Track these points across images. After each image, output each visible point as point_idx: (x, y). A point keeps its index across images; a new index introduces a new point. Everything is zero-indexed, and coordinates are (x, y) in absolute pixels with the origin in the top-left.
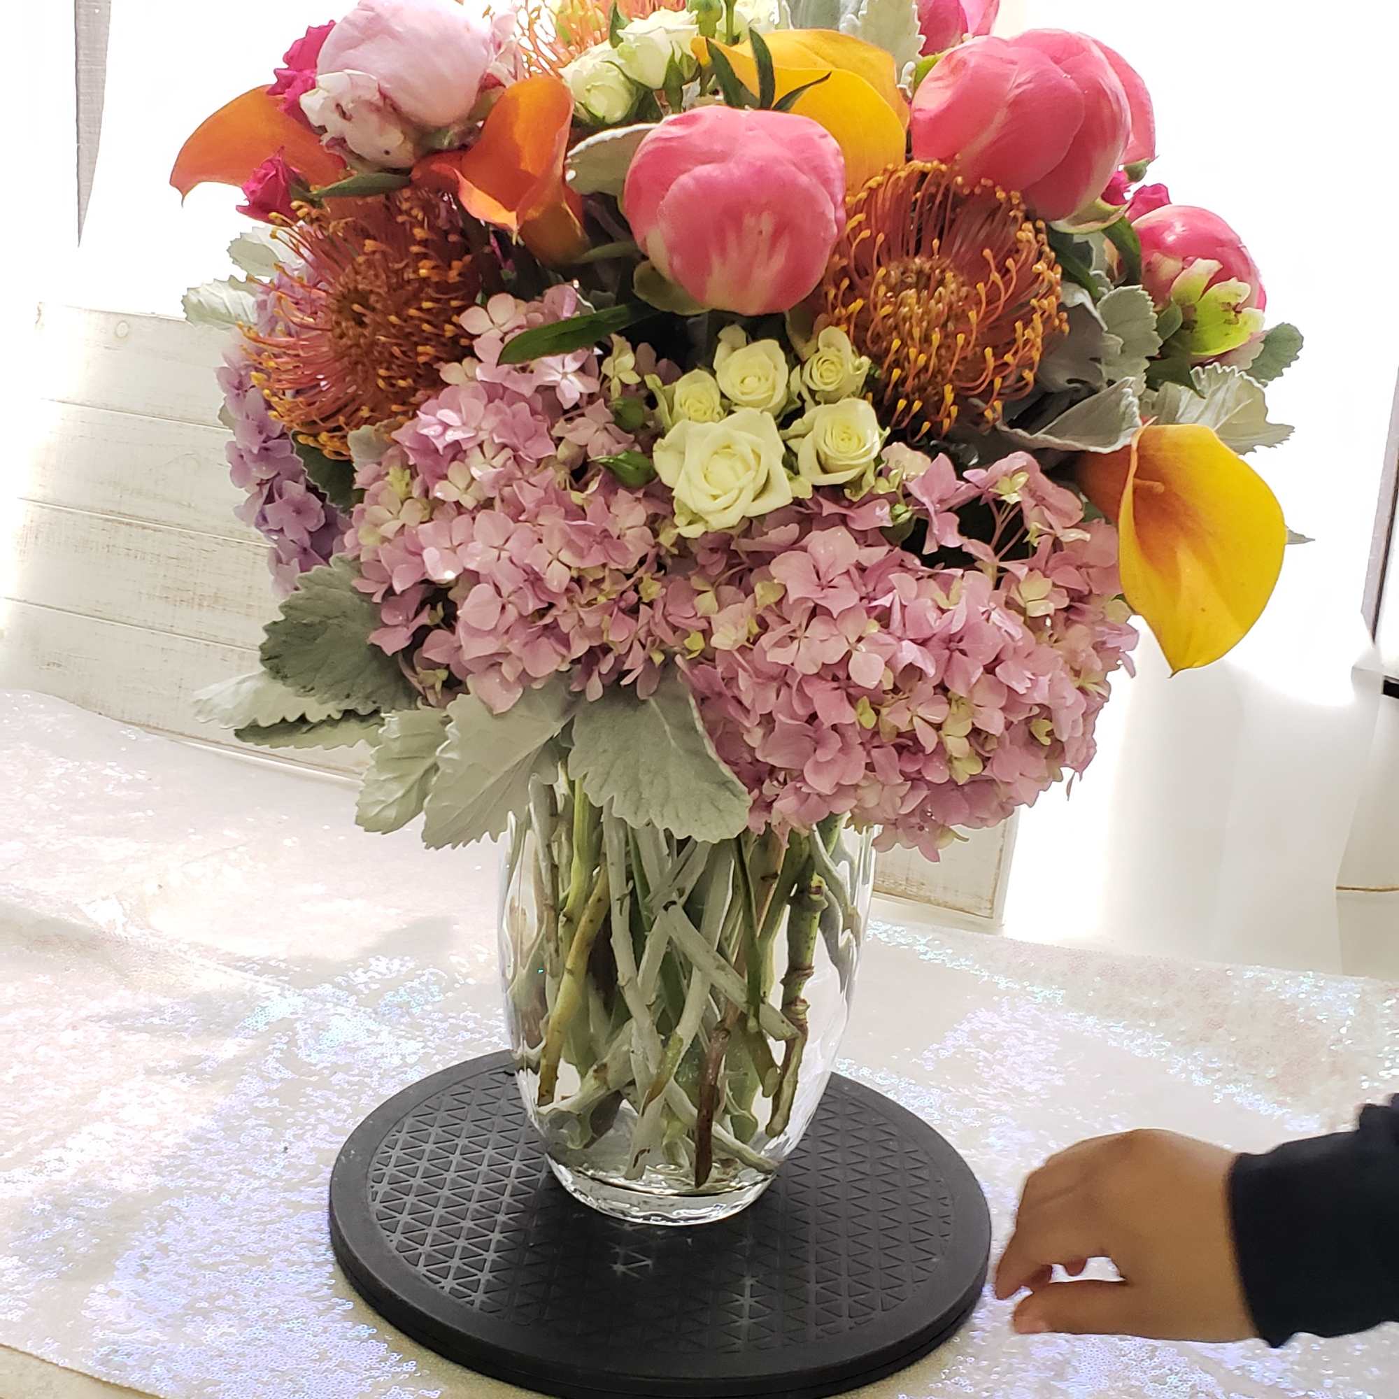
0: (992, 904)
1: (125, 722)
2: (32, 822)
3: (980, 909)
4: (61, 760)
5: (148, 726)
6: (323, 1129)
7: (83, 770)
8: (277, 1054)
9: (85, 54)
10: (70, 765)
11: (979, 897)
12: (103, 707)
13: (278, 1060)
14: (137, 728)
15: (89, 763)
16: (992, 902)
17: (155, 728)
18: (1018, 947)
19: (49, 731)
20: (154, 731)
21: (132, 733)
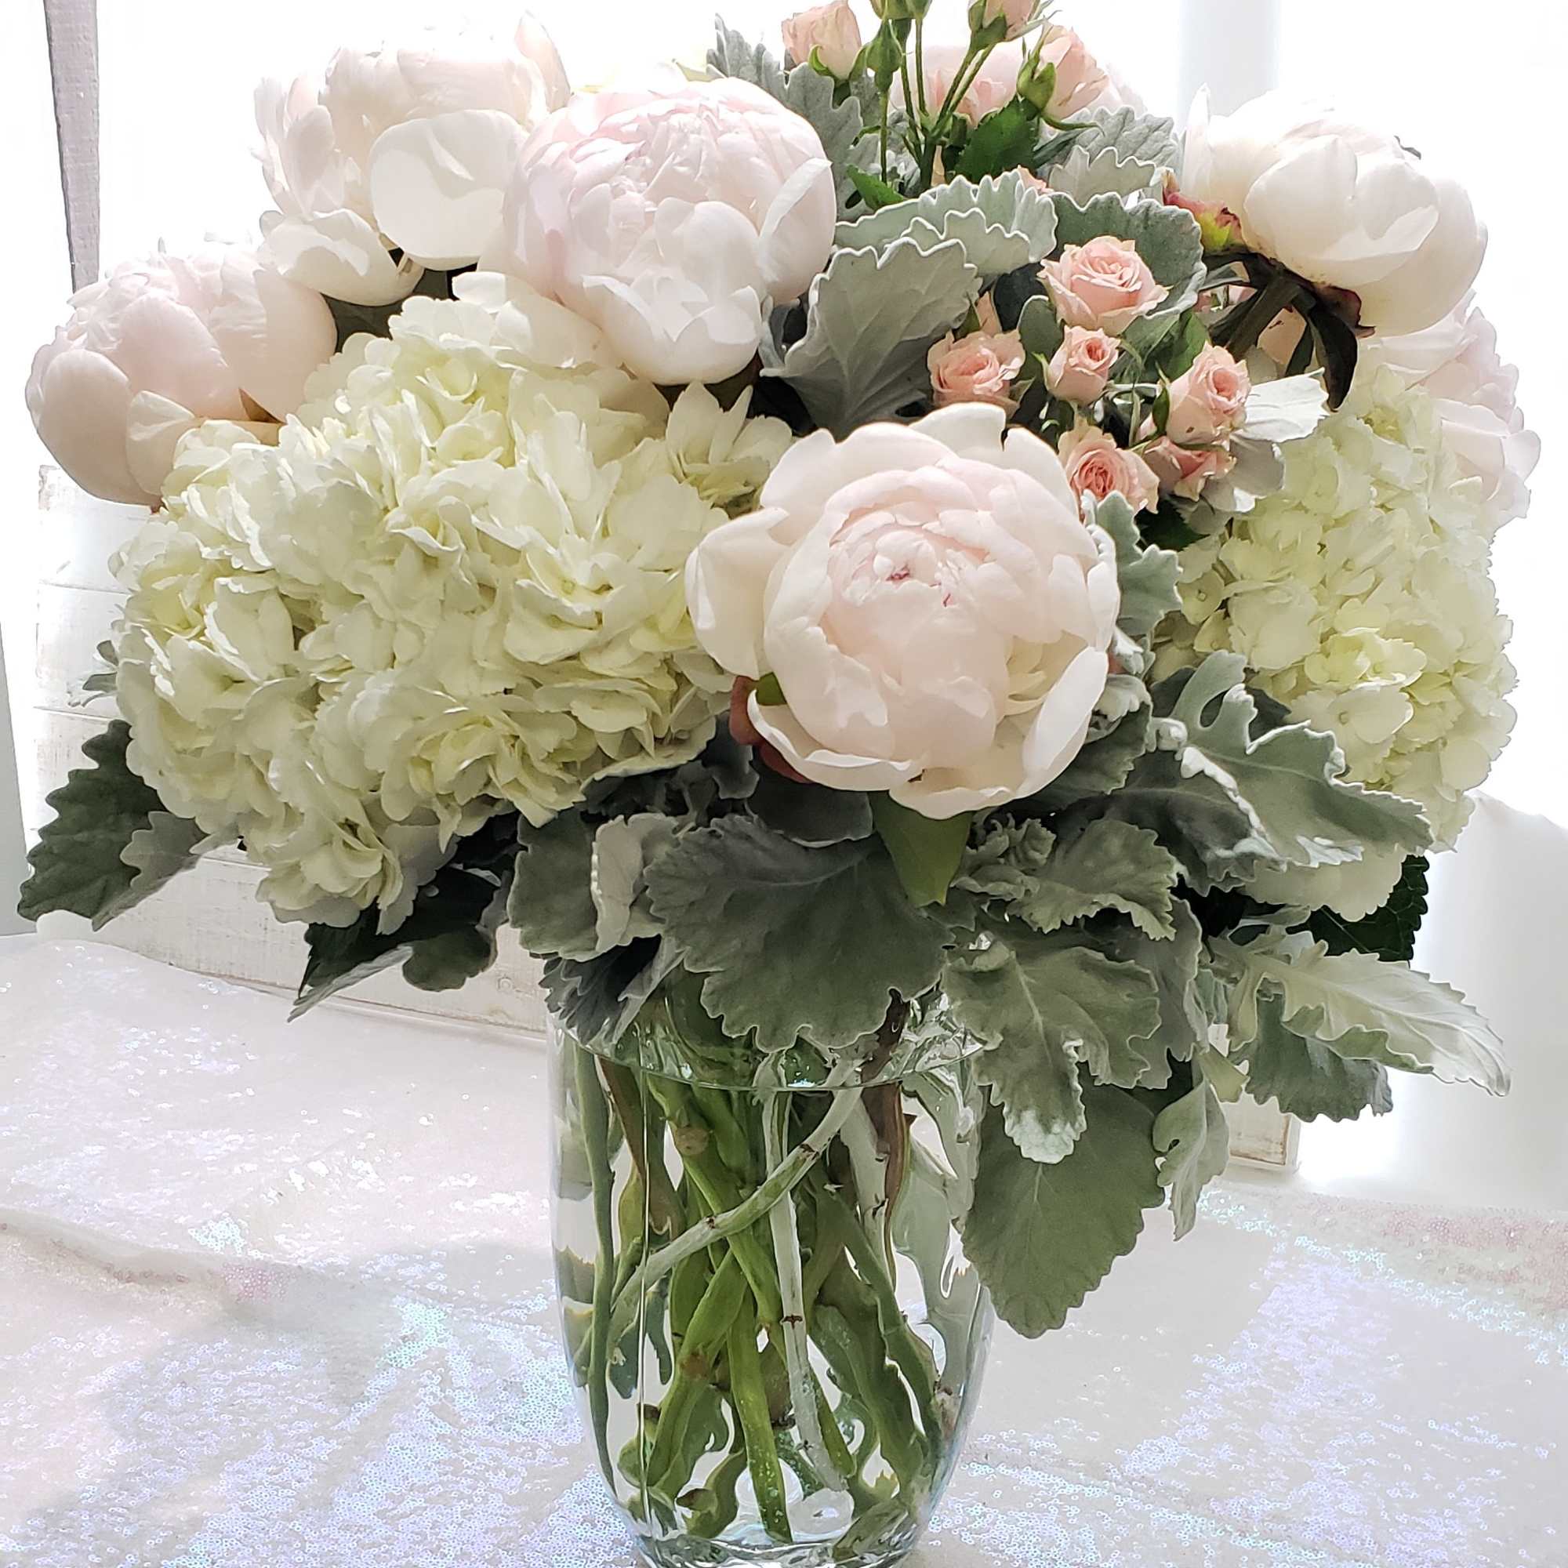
0: (1284, 1148)
1: (202, 973)
2: (110, 1114)
3: (1269, 1154)
4: (134, 1030)
5: (231, 977)
6: (496, 1500)
7: (162, 1041)
8: (429, 1400)
9: (71, 150)
10: (145, 1036)
11: (1267, 1140)
12: (173, 956)
13: (432, 1409)
14: (219, 980)
15: (168, 1031)
16: (1283, 1145)
17: (239, 979)
18: (1323, 1204)
19: (114, 991)
20: (239, 982)
21: (213, 987)
